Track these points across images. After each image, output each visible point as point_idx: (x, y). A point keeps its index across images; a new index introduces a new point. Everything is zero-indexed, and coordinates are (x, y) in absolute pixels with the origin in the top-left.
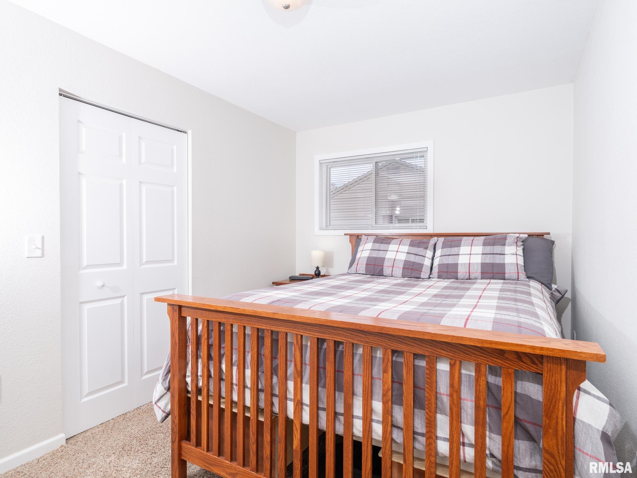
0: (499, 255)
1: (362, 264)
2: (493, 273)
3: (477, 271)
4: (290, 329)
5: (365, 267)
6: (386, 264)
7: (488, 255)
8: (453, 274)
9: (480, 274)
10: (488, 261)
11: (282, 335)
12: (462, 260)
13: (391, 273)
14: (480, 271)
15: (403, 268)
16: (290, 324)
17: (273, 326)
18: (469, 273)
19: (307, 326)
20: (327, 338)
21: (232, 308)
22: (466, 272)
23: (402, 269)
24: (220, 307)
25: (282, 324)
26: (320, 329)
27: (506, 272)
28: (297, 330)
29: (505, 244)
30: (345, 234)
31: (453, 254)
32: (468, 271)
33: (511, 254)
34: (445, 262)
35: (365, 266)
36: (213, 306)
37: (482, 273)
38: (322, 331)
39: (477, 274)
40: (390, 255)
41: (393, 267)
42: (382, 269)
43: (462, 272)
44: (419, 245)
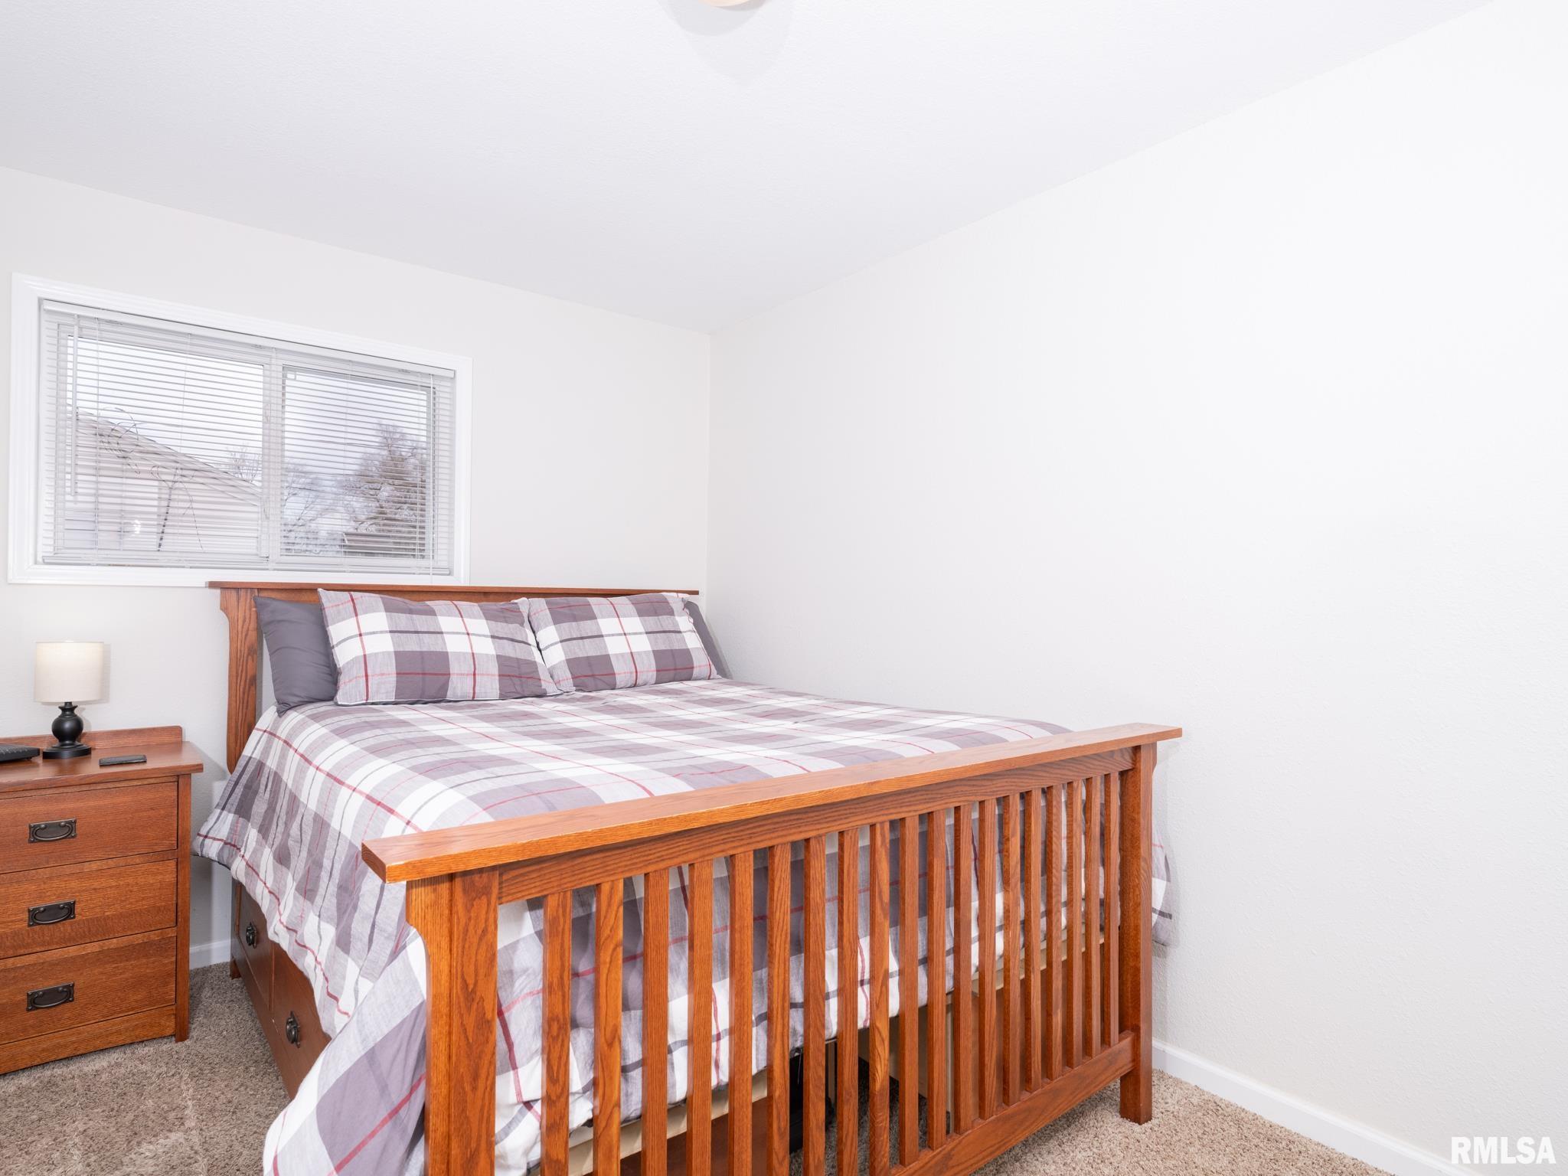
0: (674, 634)
1: (382, 674)
2: (675, 669)
3: (648, 669)
4: (871, 815)
5: (394, 684)
6: (454, 668)
7: (658, 635)
8: (606, 679)
9: (655, 673)
10: (662, 647)
11: (851, 838)
12: (615, 647)
13: (472, 691)
14: (654, 667)
15: (499, 675)
16: (871, 803)
17: (835, 820)
18: (636, 672)
19: (905, 796)
20: (938, 808)
21: (762, 803)
22: (631, 673)
23: (497, 678)
24: (722, 811)
25: (854, 811)
26: (927, 794)
27: (695, 665)
28: (886, 812)
29: (673, 611)
30: (213, 585)
31: (590, 635)
32: (634, 670)
33: (690, 631)
34: (581, 654)
35: (393, 679)
36: (696, 817)
37: (658, 671)
38: (930, 796)
39: (651, 674)
40: (455, 645)
41: (474, 675)
42: (446, 683)
43: (622, 671)
44: (505, 617)
